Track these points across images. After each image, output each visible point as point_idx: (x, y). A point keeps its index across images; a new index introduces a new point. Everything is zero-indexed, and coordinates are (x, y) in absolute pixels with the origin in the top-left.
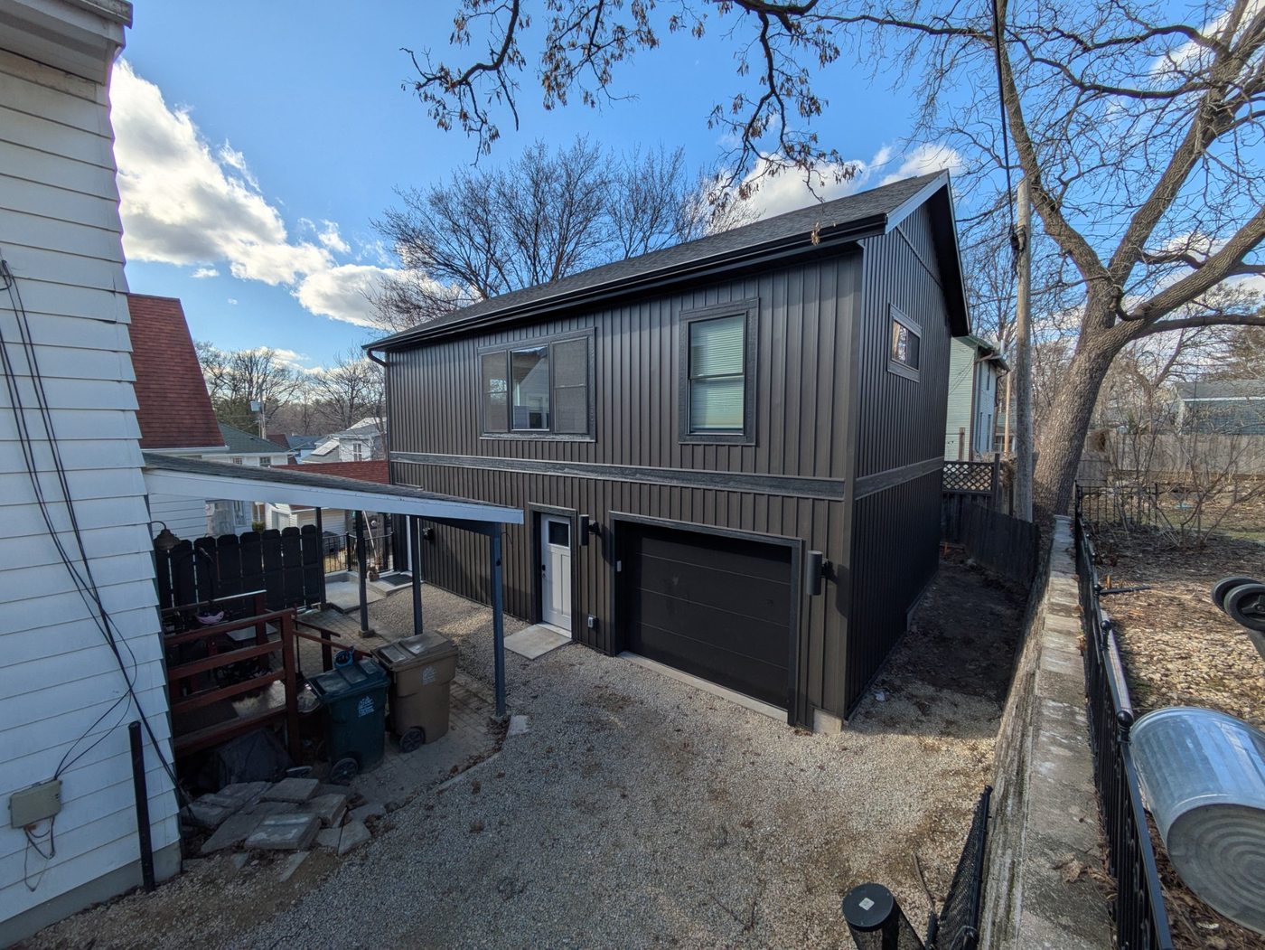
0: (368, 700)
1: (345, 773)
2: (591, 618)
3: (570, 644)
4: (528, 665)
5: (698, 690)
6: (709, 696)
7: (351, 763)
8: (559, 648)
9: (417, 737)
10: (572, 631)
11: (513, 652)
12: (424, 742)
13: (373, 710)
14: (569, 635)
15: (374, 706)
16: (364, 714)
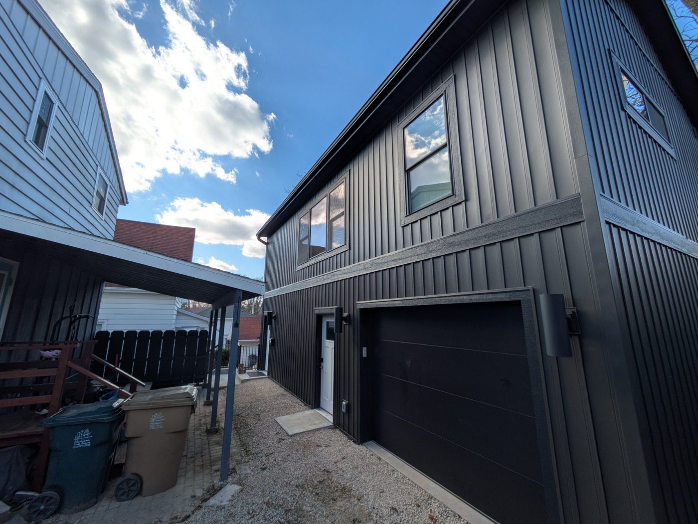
0: (87, 433)
1: (42, 507)
2: (344, 403)
3: (329, 428)
4: (283, 440)
5: (431, 497)
6: (442, 509)
7: (51, 498)
8: (318, 430)
9: (133, 485)
10: (334, 416)
11: (281, 427)
12: (139, 493)
13: (89, 445)
14: (330, 418)
15: (92, 440)
16: (79, 446)
